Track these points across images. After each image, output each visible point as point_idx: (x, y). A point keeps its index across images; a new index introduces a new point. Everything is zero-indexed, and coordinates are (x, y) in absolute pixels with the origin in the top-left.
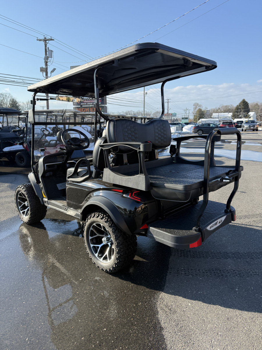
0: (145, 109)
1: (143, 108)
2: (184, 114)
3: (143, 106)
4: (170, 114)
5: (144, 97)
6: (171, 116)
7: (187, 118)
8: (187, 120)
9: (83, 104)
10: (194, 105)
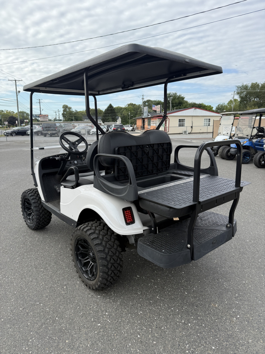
1: (17, 107)
2: (55, 116)
3: (17, 106)
4: (46, 115)
5: (17, 95)
6: (48, 117)
7: (60, 120)
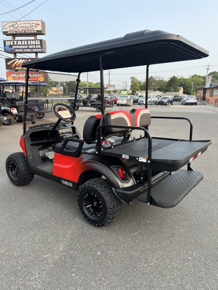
0: (88, 79)
2: (123, 86)
4: (112, 85)
6: (113, 87)
7: (126, 90)
8: (126, 91)
9: (19, 68)
10: (131, 79)
